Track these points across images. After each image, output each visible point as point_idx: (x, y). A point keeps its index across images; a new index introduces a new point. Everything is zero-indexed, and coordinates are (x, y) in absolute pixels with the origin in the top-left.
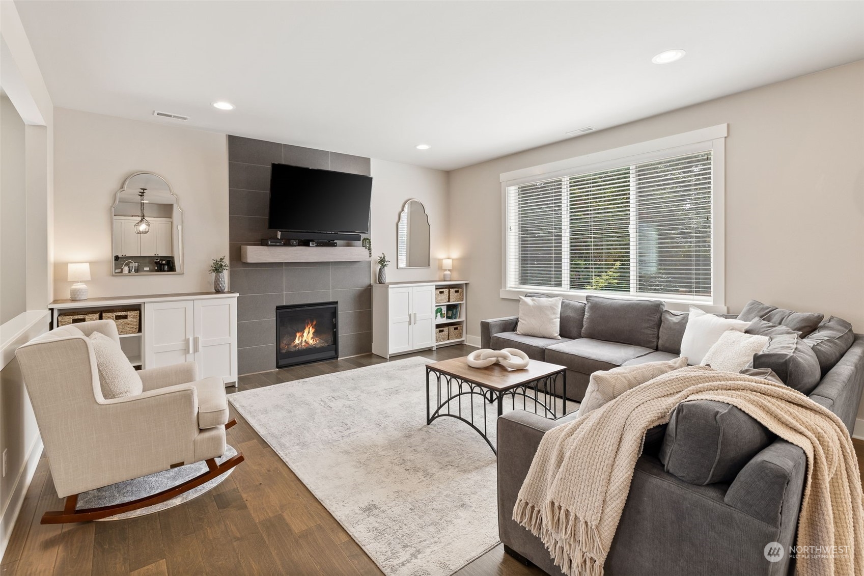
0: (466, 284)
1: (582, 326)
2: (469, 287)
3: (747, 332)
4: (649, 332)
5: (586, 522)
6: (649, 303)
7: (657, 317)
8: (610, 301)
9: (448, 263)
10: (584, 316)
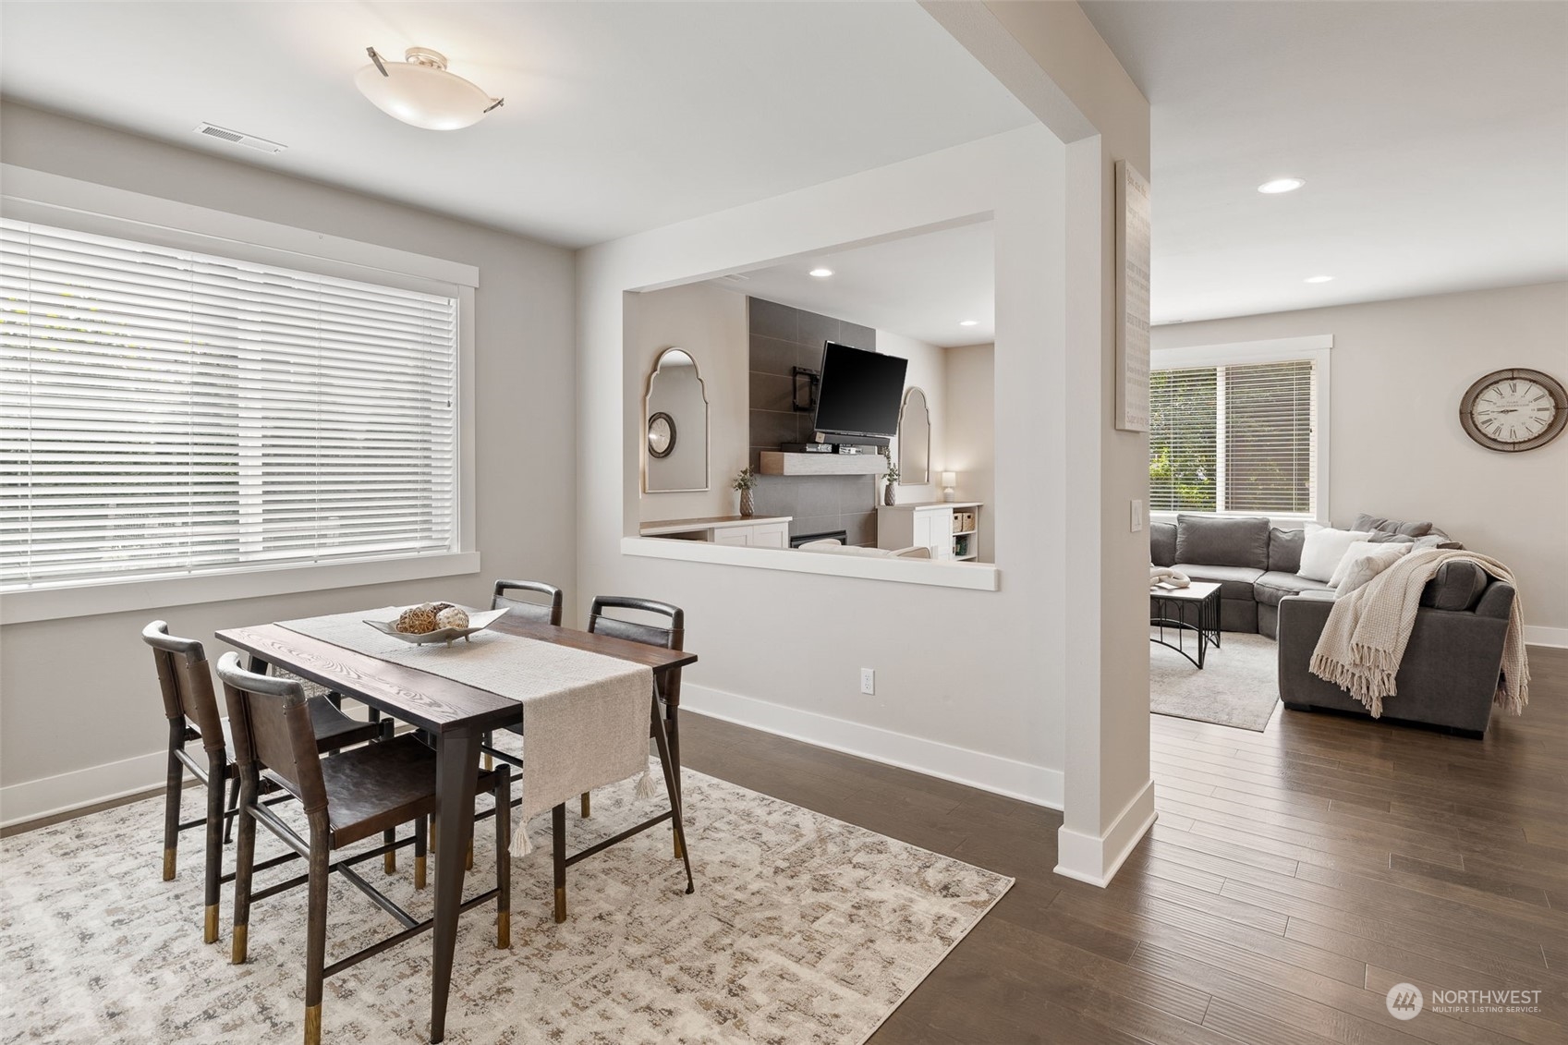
0: (978, 506)
1: (1175, 550)
2: (983, 511)
3: (1369, 541)
4: (1259, 551)
5: (1385, 652)
6: (1255, 521)
7: (1266, 535)
8: (1211, 520)
9: (950, 478)
10: (1176, 539)
